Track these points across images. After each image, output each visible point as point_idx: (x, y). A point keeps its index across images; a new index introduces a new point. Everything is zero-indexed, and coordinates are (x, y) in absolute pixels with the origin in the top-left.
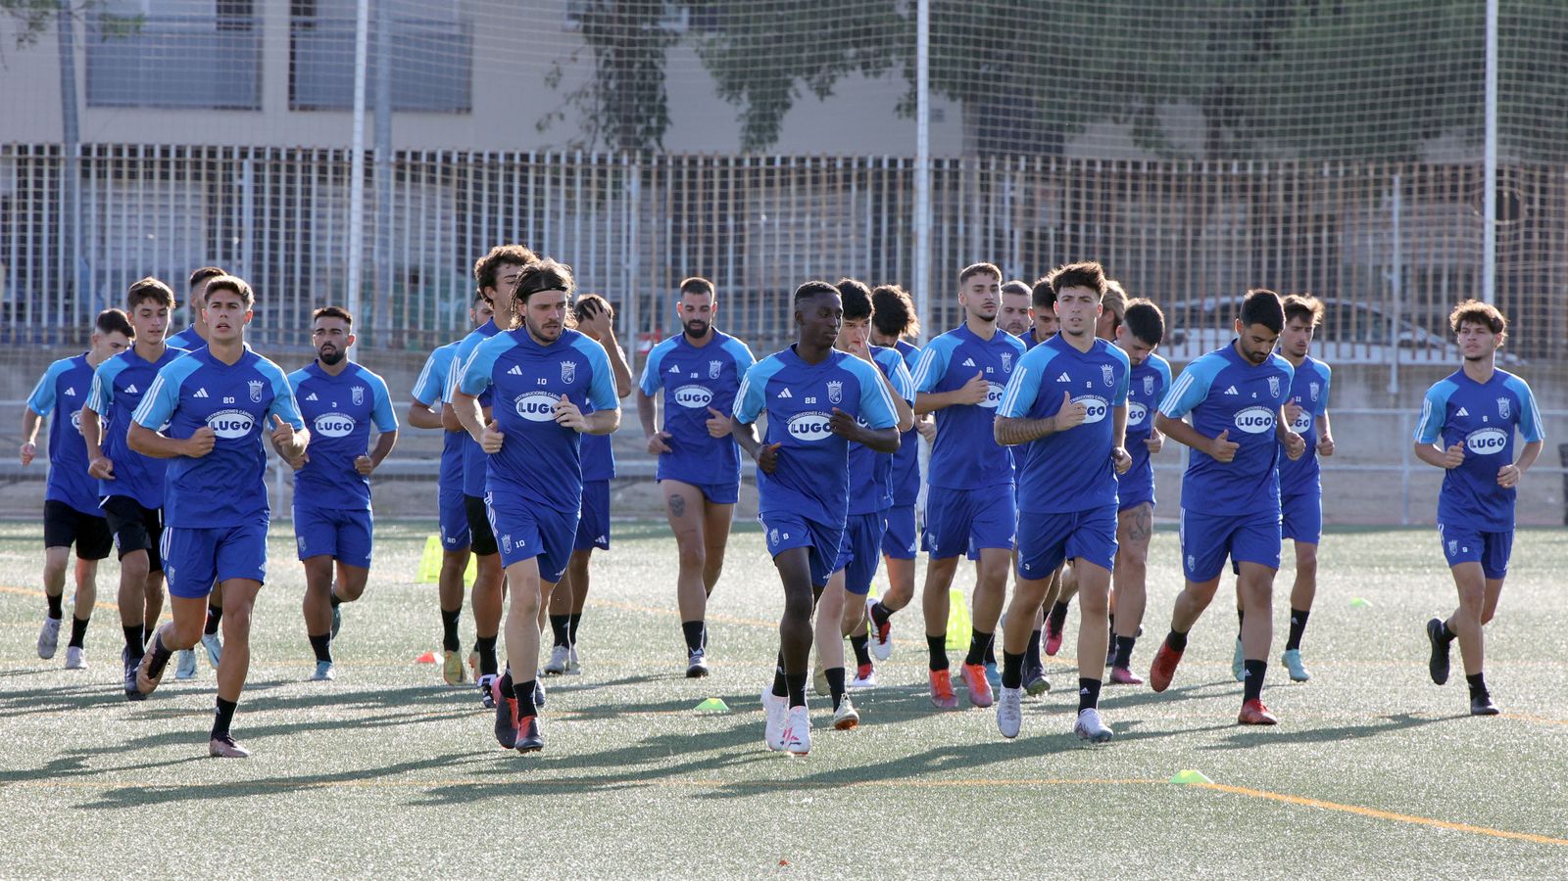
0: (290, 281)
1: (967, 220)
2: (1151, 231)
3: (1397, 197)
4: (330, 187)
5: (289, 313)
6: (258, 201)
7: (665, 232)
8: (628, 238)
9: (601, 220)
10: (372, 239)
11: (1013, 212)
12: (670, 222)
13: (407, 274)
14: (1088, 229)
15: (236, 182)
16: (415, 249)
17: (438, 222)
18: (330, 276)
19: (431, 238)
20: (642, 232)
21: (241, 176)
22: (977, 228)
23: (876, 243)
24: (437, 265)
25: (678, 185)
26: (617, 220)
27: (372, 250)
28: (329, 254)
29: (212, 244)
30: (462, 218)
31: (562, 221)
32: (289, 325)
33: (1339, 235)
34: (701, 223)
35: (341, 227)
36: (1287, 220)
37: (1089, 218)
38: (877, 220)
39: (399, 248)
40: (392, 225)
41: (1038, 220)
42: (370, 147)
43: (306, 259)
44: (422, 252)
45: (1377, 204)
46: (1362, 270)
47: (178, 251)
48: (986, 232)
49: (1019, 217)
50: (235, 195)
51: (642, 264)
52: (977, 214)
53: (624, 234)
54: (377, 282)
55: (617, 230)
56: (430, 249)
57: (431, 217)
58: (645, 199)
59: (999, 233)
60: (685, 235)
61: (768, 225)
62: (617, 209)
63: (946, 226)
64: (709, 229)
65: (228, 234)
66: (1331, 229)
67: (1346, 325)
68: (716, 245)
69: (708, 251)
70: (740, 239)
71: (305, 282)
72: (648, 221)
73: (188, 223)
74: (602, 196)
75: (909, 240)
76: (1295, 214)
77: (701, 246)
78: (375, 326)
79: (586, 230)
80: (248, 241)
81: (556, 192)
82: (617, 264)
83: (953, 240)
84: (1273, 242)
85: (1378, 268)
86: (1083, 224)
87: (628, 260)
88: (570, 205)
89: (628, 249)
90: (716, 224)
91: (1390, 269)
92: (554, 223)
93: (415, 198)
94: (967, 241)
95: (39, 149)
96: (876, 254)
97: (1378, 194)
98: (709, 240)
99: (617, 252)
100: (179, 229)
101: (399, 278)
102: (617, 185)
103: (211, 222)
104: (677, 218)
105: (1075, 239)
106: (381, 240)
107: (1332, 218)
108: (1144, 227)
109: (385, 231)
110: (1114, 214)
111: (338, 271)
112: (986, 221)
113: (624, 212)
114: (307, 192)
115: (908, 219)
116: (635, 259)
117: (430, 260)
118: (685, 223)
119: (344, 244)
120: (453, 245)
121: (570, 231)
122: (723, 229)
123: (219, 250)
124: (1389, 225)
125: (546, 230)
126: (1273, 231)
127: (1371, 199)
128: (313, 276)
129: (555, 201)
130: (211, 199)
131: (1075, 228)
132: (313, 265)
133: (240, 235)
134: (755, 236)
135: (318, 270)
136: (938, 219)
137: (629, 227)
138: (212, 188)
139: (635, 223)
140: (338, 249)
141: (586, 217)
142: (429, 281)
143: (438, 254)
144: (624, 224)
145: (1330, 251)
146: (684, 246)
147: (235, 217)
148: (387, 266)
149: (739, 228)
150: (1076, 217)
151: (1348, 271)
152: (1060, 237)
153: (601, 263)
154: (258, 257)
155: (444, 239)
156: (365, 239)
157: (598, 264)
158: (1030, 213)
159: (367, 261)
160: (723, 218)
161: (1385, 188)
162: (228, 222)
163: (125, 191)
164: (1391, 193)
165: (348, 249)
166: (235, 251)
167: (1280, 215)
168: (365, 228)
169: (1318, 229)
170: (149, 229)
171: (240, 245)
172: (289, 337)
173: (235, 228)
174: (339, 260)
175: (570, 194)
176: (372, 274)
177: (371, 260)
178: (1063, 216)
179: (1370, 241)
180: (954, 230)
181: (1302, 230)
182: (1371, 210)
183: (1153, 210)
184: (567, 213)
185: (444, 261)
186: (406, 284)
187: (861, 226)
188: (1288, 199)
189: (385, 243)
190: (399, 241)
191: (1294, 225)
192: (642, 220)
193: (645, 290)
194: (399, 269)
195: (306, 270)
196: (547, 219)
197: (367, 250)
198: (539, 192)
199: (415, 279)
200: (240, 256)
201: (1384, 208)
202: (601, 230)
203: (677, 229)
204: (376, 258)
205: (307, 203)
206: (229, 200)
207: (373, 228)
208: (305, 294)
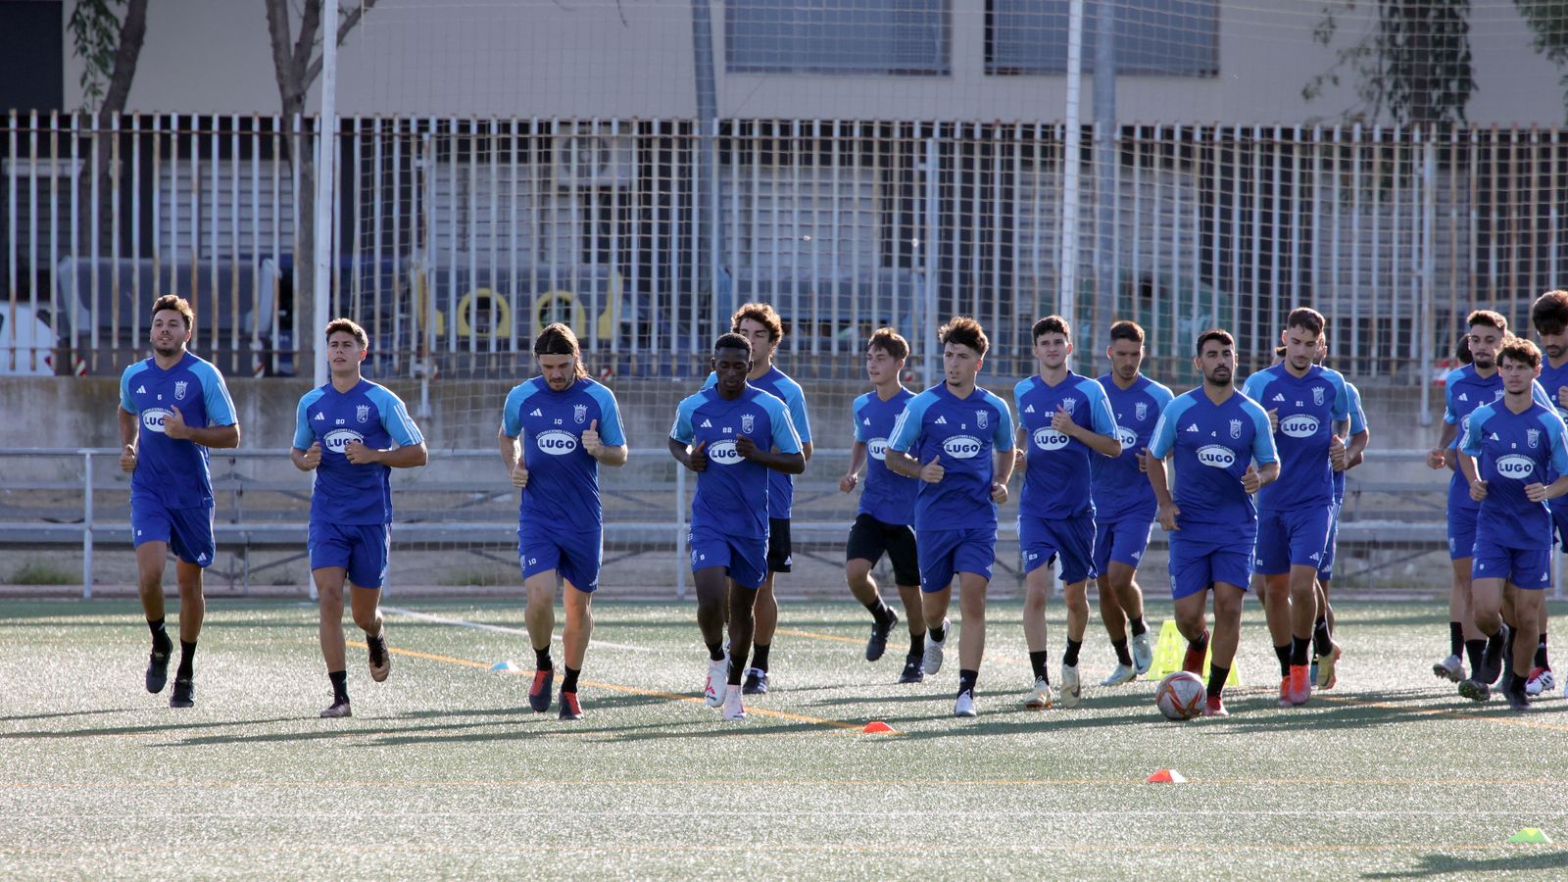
0: (987, 294)
4: (1037, 172)
6: (946, 192)
7: (1468, 228)
8: (1421, 236)
9: (1386, 213)
10: (1091, 239)
12: (1474, 215)
13: (1136, 284)
15: (917, 167)
16: (1146, 251)
17: (1177, 217)
19: (1167, 238)
20: (1438, 228)
21: (923, 160)
24: (1176, 273)
25: (1485, 169)
26: (1406, 213)
27: (1091, 253)
28: (1036, 259)
29: (888, 247)
30: (1207, 212)
31: (1336, 214)
34: (1514, 216)
35: (1050, 225)
39: (1126, 251)
40: (1116, 222)
42: (1088, 121)
43: (1007, 266)
44: (1156, 256)
47: (845, 256)
50: (916, 184)
51: (1438, 270)
53: (1415, 232)
54: (1098, 294)
55: (1406, 226)
56: (1166, 252)
57: (1167, 210)
58: (1442, 186)
60: (1494, 232)
62: (1406, 199)
64: (1526, 224)
65: (907, 234)
68: (1534, 246)
69: (1525, 252)
71: (1006, 295)
72: (1447, 215)
73: (856, 220)
74: (1387, 183)
77: (1515, 246)
78: (1095, 351)
79: (1366, 227)
80: (933, 242)
81: (1327, 178)
82: (1406, 269)
87: (1420, 265)
88: (1346, 195)
89: (1421, 250)
90: (1534, 218)
92: (1326, 219)
93: (1147, 187)
95: (666, 127)
98: (1525, 238)
99: (1406, 255)
100: (845, 228)
101: (1126, 289)
102: (1406, 168)
103: (887, 219)
104: (1484, 211)
106: (1103, 239)
109: (1108, 229)
111: (1048, 280)
113: (1416, 203)
114: (1008, 179)
116: (1429, 263)
117: (1166, 266)
118: (1494, 217)
119: (1056, 246)
120: (1196, 247)
121: (1346, 227)
122: (1544, 224)
123: (896, 254)
125: (1316, 227)
128: (1016, 287)
129: (1326, 190)
130: (887, 190)
132: (1016, 273)
133: (923, 235)
135: (1022, 279)
137: (1421, 222)
138: (886, 176)
139: (1429, 216)
140: (1048, 252)
141: (1367, 210)
142: (1164, 293)
143: (1176, 258)
144: (1416, 218)
146: (1493, 246)
147: (916, 212)
148: (1110, 275)
153: (1385, 269)
154: (946, 263)
155: (1184, 239)
156: (1082, 239)
157: (1381, 269)
159: (1085, 267)
160: (1544, 210)
162: (907, 219)
163: (775, 179)
165: (1061, 252)
166: (915, 255)
168: (1083, 226)
170: (805, 228)
171: (922, 248)
173: (916, 226)
174: (1047, 266)
175: (1346, 181)
176: (1090, 285)
177: (1090, 267)
184: (1343, 205)
185: (1184, 267)
186: (1136, 297)
189: (1108, 244)
190: (1126, 242)
192: (1438, 214)
193: (1443, 303)
194: (1126, 277)
195: (1006, 280)
196: (1316, 213)
197: (1085, 254)
198: (1306, 178)
199: (1146, 291)
200: (922, 262)
202: (1386, 227)
203: (1484, 225)
204: (1096, 264)
205: (1008, 194)
206: (908, 190)
207: (1092, 225)
208: (1006, 310)
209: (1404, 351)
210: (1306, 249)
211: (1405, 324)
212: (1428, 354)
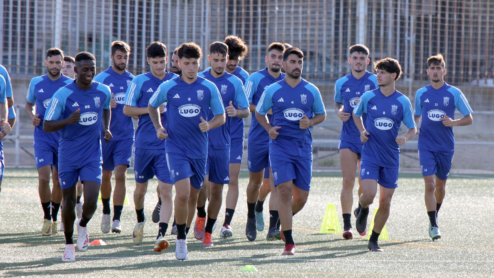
0: (23, 40)
1: (386, 11)
2: (483, 17)
5: (23, 57)
7: (224, 16)
8: (205, 19)
9: (190, 9)
10: (67, 18)
11: (410, 7)
12: (227, 10)
13: (86, 37)
14: (450, 16)
16: (90, 23)
17: (103, 9)
18: (44, 38)
19: (99, 18)
20: (212, 15)
22: (391, 15)
23: (337, 22)
24: (102, 32)
26: (199, 9)
27: (67, 23)
28: (44, 26)
30: (116, 7)
31: (169, 9)
32: (23, 63)
34: (243, 11)
35: (50, 11)
37: (450, 10)
38: (337, 10)
39: (82, 23)
40: (78, 10)
41: (423, 11)
43: (32, 28)
44: (94, 25)
48: (396, 17)
49: (414, 9)
51: (212, 33)
52: (391, 8)
53: (202, 16)
54: (70, 41)
55: (198, 14)
56: (99, 24)
59: (402, 18)
60: (235, 17)
61: (279, 12)
62: (198, 3)
63: (374, 14)
64: (248, 14)
68: (251, 23)
69: (247, 26)
70: (264, 20)
71: (31, 40)
72: (216, 10)
75: (355, 21)
77: (243, 23)
79: (182, 14)
82: (198, 32)
83: (378, 22)
86: (447, 13)
87: (204, 30)
88: (174, 1)
89: (204, 25)
90: (251, 12)
92: (165, 11)
94: (385, 22)
96: (337, 28)
98: (248, 20)
99: (199, 26)
101: (82, 39)
104: (231, 8)
105: (443, 21)
106: (72, 18)
108: (480, 15)
109: (74, 14)
110: (464, 8)
111: (49, 35)
112: (396, 11)
113: (203, 5)
115: (354, 10)
116: (208, 29)
117: (98, 29)
118: (235, 11)
119: (52, 20)
120: (111, 21)
121: (174, 14)
122: (255, 14)
125: (161, 14)
128: (36, 37)
131: (443, 15)
132: (36, 31)
134: (272, 18)
135: (38, 34)
136: (370, 10)
137: (205, 13)
139: (208, 10)
140: (49, 23)
141: (182, 7)
142: (98, 41)
143: (103, 26)
144: (203, 11)
146: (234, 23)
148: (75, 33)
149: (264, 14)
150: (443, 9)
152: (435, 20)
154: (6, 27)
155: (106, 18)
156: (64, 18)
157: (188, 32)
158: (419, 7)
159: (65, 29)
160: (255, 8)
165: (55, 23)
168: (64, 12)
172: (22, 70)
174: (49, 29)
176: (67, 37)
177: (67, 29)
178: (437, 9)
180: (378, 16)
183: (485, 6)
184: (172, 5)
185: (106, 30)
186: (86, 42)
187: (329, 13)
189: (74, 20)
190: (82, 20)
192: (212, 9)
194: (82, 34)
195: (31, 34)
196: (161, 8)
197: (65, 24)
199: (90, 40)
202: (190, 14)
203: (230, 14)
204: (69, 28)
207: (68, 12)
208: (31, 47)
210: (157, 23)
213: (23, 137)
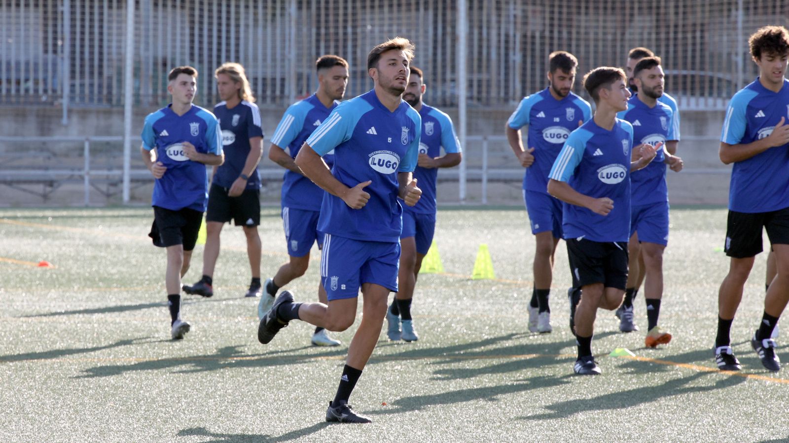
0: (92, 66)
1: (489, 28)
2: (596, 34)
3: (741, 12)
4: (115, 11)
5: (92, 85)
6: (73, 20)
7: (311, 36)
8: (290, 40)
10: (140, 41)
11: (515, 23)
12: (314, 30)
13: (160, 61)
14: (560, 32)
15: (60, 9)
16: (165, 47)
17: (179, 31)
18: (115, 64)
19: (174, 41)
20: (297, 36)
21: (62, 5)
22: (494, 32)
23: (435, 41)
25: (318, 9)
27: (139, 48)
28: (114, 51)
29: (46, 45)
30: (192, 28)
31: (251, 30)
32: (92, 92)
33: (707, 35)
34: (332, 30)
35: (122, 35)
36: (676, 26)
37: (560, 26)
38: (435, 29)
39: (156, 46)
40: (151, 33)
41: (530, 28)
43: (101, 53)
44: (169, 49)
45: (729, 16)
46: (720, 55)
47: (27, 50)
48: (499, 35)
49: (519, 26)
50: (59, 16)
51: (297, 55)
52: (494, 24)
53: (287, 38)
54: (143, 67)
55: (283, 36)
56: (174, 47)
57: (174, 28)
58: (299, 17)
59: (507, 35)
60: (323, 37)
61: (372, 32)
62: (283, 23)
63: (476, 31)
64: (337, 34)
65: (55, 39)
66: (702, 31)
67: (711, 88)
68: (341, 43)
69: (337, 47)
70: (355, 40)
71: (101, 66)
72: (302, 30)
73: (32, 33)
74: (274, 15)
75: (454, 39)
76: (680, 23)
77: (332, 44)
78: (142, 92)
79: (265, 35)
80: (67, 43)
81: (247, 13)
82: (283, 55)
83: (480, 40)
84: (668, 39)
85: (729, 54)
86: (556, 30)
87: (290, 52)
88: (256, 20)
89: (290, 47)
90: (341, 31)
91: (737, 54)
92: (246, 31)
93: (165, 17)
94: (488, 40)
96: (435, 48)
97: (729, 10)
98: (337, 41)
99: (283, 48)
100: (27, 36)
101: (155, 64)
102: (283, 8)
103: (46, 32)
104: (318, 28)
105: (552, 38)
106: (145, 42)
107: (702, 25)
108: (592, 31)
109: (147, 36)
110: (574, 23)
111: (120, 60)
112: (499, 28)
113: (287, 25)
114: (101, 14)
115: (454, 27)
116: (293, 52)
117: (174, 53)
118: (323, 31)
119: (123, 44)
120: (187, 45)
121: (255, 36)
122: (345, 34)
123: (50, 48)
124: (735, 29)
125: (242, 35)
126: (668, 33)
127: (725, 13)
128: (105, 63)
129: (247, 18)
130: (45, 19)
131: (552, 32)
132: (105, 57)
133: (63, 39)
134: (364, 38)
135: (109, 60)
136: (471, 27)
137: (290, 33)
138: (45, 12)
139: (294, 31)
140: (120, 48)
141: (265, 27)
143: (178, 50)
144: (287, 31)
145: (702, 44)
147: (59, 29)
148: (148, 57)
149: (355, 33)
150: (552, 25)
151: (712, 56)
152: (542, 37)
153: (274, 55)
154: (73, 52)
155: (182, 41)
156: (136, 41)
157: (272, 55)
158: (525, 23)
159: (137, 54)
160: (345, 28)
161: (733, 7)
162: (55, 32)
164: (737, 10)
165: (126, 48)
166: (59, 49)
167: (672, 24)
168: (135, 35)
169: (694, 32)
170: (9, 36)
171: (62, 46)
172: (91, 99)
173: (59, 35)
174: (119, 54)
175: (255, 14)
176: (139, 62)
177: (139, 54)
178: (544, 25)
179: (725, 38)
180: (480, 34)
181: (684, 32)
182: (725, 20)
183: (597, 21)
184: (254, 25)
185: (182, 54)
186: (160, 67)
187: (426, 32)
188: (676, 13)
189: (147, 43)
190: (155, 43)
191: (680, 29)
192: (298, 29)
193: (300, 70)
194: (155, 59)
195: (101, 60)
196: (242, 29)
197: (137, 48)
198: (237, 13)
199: (165, 65)
200: (62, 52)
201: (733, 19)
203: (318, 34)
204: (142, 52)
205: (101, 20)
206: (55, 19)
207: (140, 36)
208: (101, 74)
209: (282, 91)
210: (237, 45)
211: (283, 80)
212: (293, 93)
213: (93, 173)
